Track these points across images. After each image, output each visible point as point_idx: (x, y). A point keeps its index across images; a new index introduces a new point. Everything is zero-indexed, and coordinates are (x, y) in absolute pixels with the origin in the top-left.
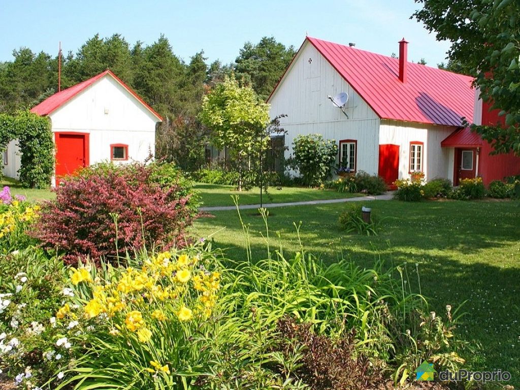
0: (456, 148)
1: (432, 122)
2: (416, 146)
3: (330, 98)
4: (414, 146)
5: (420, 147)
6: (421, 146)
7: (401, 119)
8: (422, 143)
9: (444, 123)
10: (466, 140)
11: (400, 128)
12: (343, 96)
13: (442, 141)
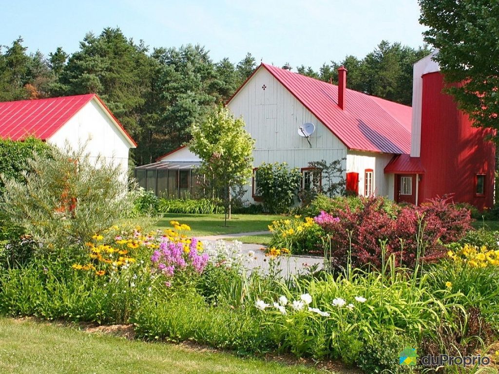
0: (395, 174)
1: (380, 151)
2: (369, 173)
3: (301, 129)
4: (367, 174)
5: (370, 174)
6: (372, 173)
7: (361, 149)
8: (372, 170)
9: (388, 152)
10: (403, 167)
11: (359, 157)
12: (308, 126)
13: (384, 167)
